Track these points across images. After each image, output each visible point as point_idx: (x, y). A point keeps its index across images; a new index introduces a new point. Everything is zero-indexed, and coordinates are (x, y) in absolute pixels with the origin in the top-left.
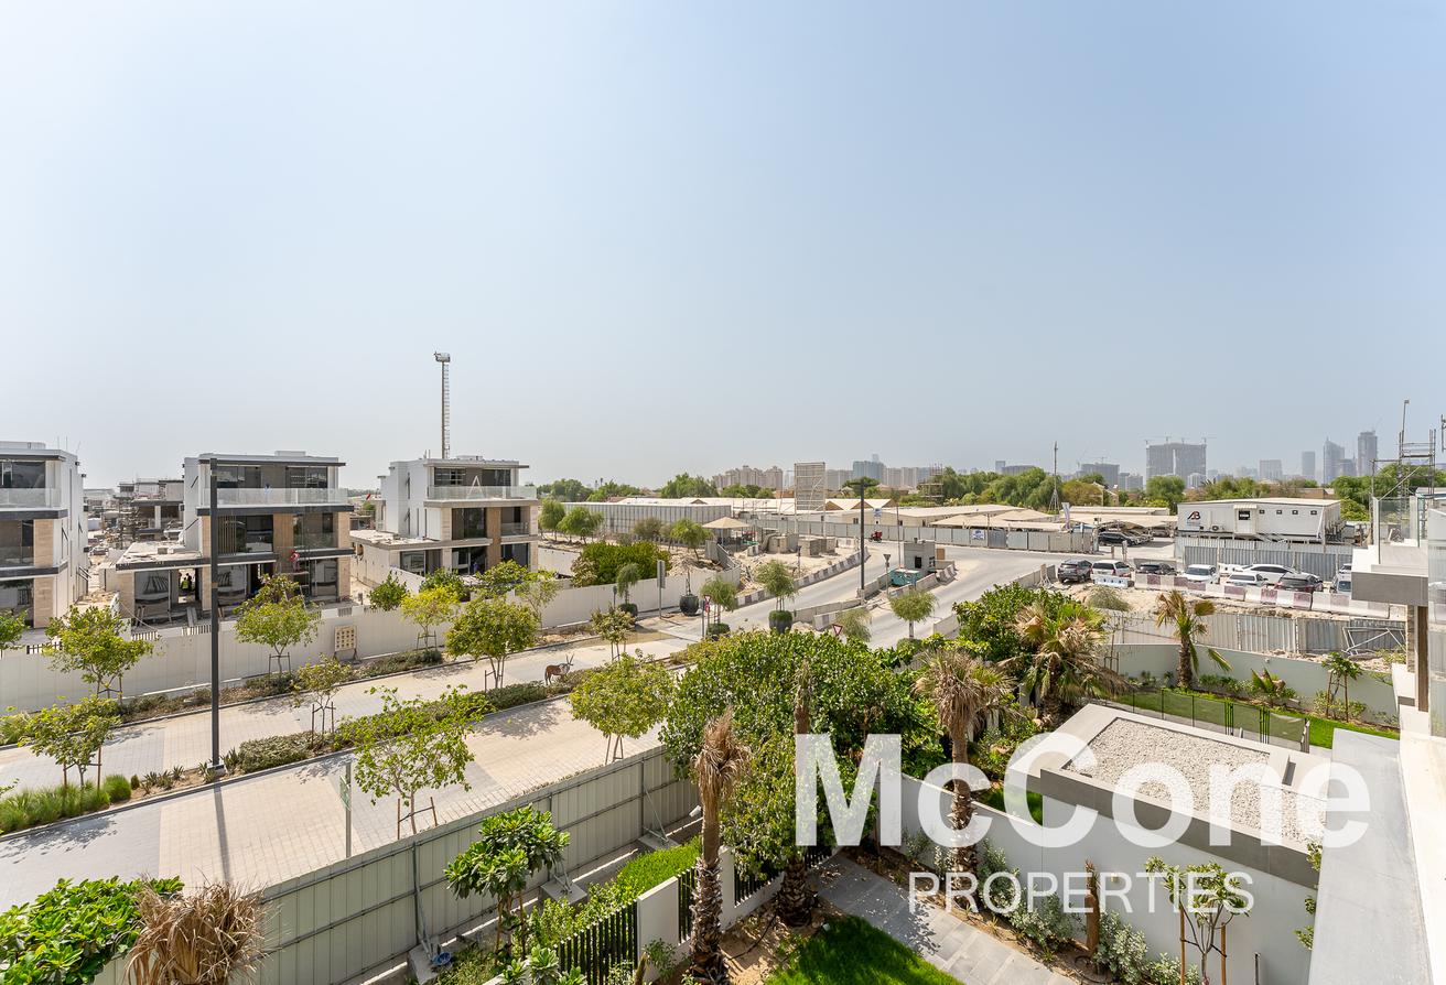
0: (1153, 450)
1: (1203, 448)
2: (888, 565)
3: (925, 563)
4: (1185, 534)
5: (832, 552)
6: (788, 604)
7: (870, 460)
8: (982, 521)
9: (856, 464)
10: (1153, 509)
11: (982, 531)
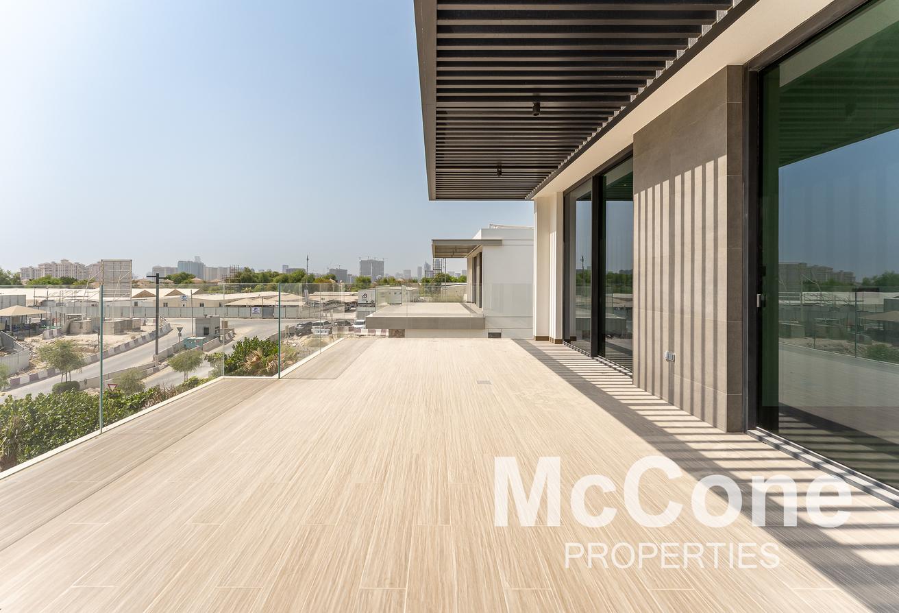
0: (362, 262)
1: (383, 262)
2: (180, 335)
3: (212, 332)
4: (361, 305)
5: (138, 329)
6: (75, 376)
7: (193, 260)
8: (258, 302)
9: (181, 263)
10: (352, 293)
11: (259, 308)
